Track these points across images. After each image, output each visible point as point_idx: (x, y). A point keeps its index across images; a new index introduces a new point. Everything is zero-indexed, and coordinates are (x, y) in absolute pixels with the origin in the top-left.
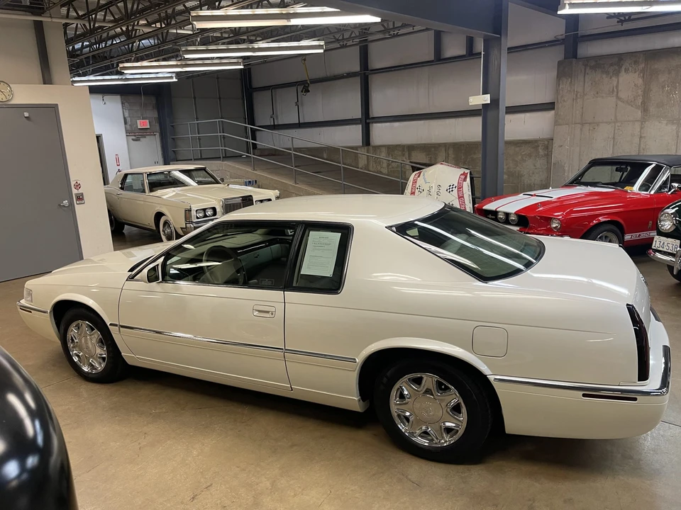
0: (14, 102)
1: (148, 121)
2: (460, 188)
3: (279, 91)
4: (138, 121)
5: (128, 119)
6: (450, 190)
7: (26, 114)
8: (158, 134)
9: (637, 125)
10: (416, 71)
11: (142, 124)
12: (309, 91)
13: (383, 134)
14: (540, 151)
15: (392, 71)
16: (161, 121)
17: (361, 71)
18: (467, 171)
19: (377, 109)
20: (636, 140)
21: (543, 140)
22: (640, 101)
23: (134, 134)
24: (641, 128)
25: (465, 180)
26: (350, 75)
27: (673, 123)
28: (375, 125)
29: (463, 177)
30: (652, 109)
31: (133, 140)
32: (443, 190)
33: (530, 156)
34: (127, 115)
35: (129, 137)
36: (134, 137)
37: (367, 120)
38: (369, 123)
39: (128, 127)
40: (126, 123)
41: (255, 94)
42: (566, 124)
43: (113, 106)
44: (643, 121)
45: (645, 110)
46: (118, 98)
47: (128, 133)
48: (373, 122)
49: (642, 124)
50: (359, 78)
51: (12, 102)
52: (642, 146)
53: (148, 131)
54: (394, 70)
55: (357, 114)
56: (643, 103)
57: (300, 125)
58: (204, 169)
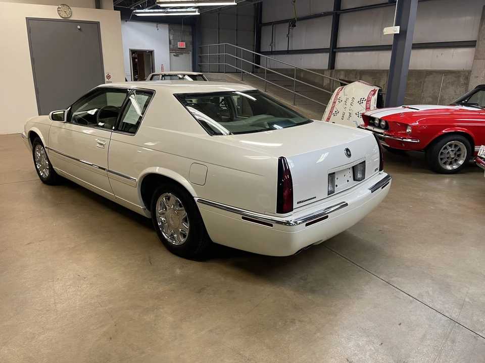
0: (72, 18)
1: (185, 43)
2: (368, 101)
3: (278, 26)
4: (178, 43)
5: (172, 41)
6: (360, 102)
7: (79, 27)
8: (191, 53)
10: (375, 11)
11: (181, 45)
12: (295, 26)
13: (344, 61)
14: (461, 80)
15: (356, 11)
16: (193, 43)
17: (334, 11)
18: (377, 89)
19: (343, 42)
21: (464, 71)
23: (175, 51)
25: (374, 94)
26: (326, 14)
28: (339, 53)
29: (373, 93)
31: (174, 55)
32: (356, 101)
33: (452, 84)
34: (171, 38)
35: (171, 53)
36: (175, 54)
37: (334, 50)
38: (335, 52)
39: (172, 46)
40: (170, 43)
41: (263, 28)
42: (484, 59)
43: (163, 31)
46: (167, 26)
47: (171, 50)
48: (338, 52)
50: (332, 16)
51: (71, 19)
53: (185, 50)
54: (358, 10)
55: (327, 45)
57: (288, 52)
58: (202, 75)
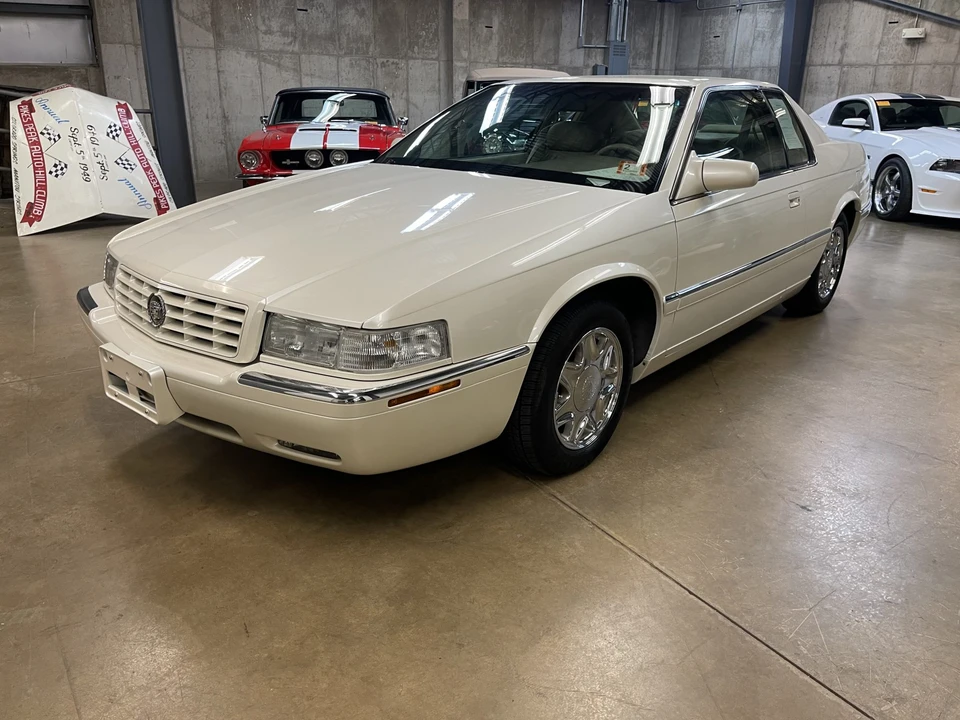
2: (127, 130)
9: (212, 53)
20: (214, 75)
22: (208, 20)
24: (217, 60)
25: (129, 116)
27: (253, 56)
29: (123, 111)
30: (226, 33)
32: (101, 134)
42: (120, 43)
44: (218, 49)
45: (218, 35)
49: (217, 54)
52: (222, 83)
56: (214, 23)
